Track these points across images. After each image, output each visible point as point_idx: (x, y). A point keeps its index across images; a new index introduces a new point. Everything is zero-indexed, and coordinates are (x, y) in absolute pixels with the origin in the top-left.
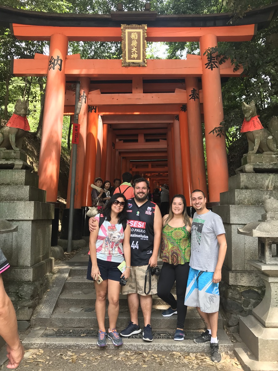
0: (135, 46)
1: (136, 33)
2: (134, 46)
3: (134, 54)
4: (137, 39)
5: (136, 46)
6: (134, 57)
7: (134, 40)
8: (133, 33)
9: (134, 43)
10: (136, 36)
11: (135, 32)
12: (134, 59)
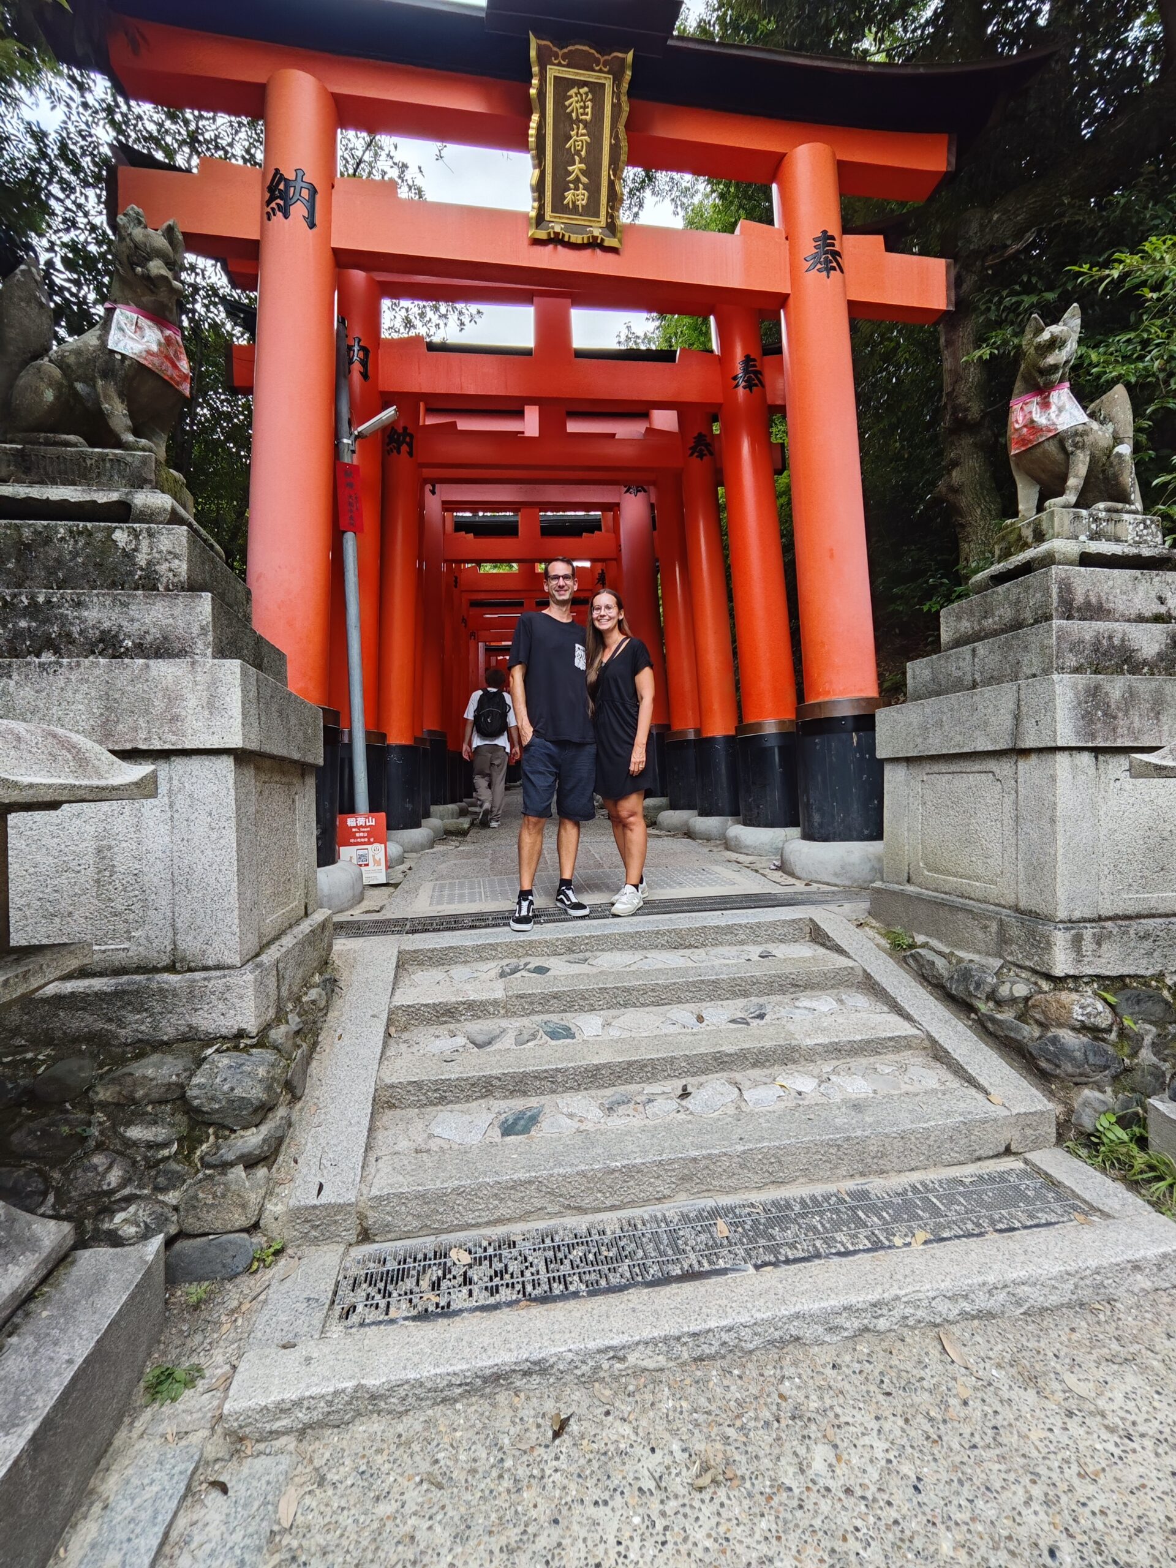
0: (580, 156)
1: (586, 89)
2: (578, 153)
3: (577, 189)
4: (588, 118)
5: (583, 153)
6: (574, 203)
7: (579, 121)
8: (575, 90)
9: (579, 139)
10: (585, 107)
11: (585, 84)
12: (574, 210)
